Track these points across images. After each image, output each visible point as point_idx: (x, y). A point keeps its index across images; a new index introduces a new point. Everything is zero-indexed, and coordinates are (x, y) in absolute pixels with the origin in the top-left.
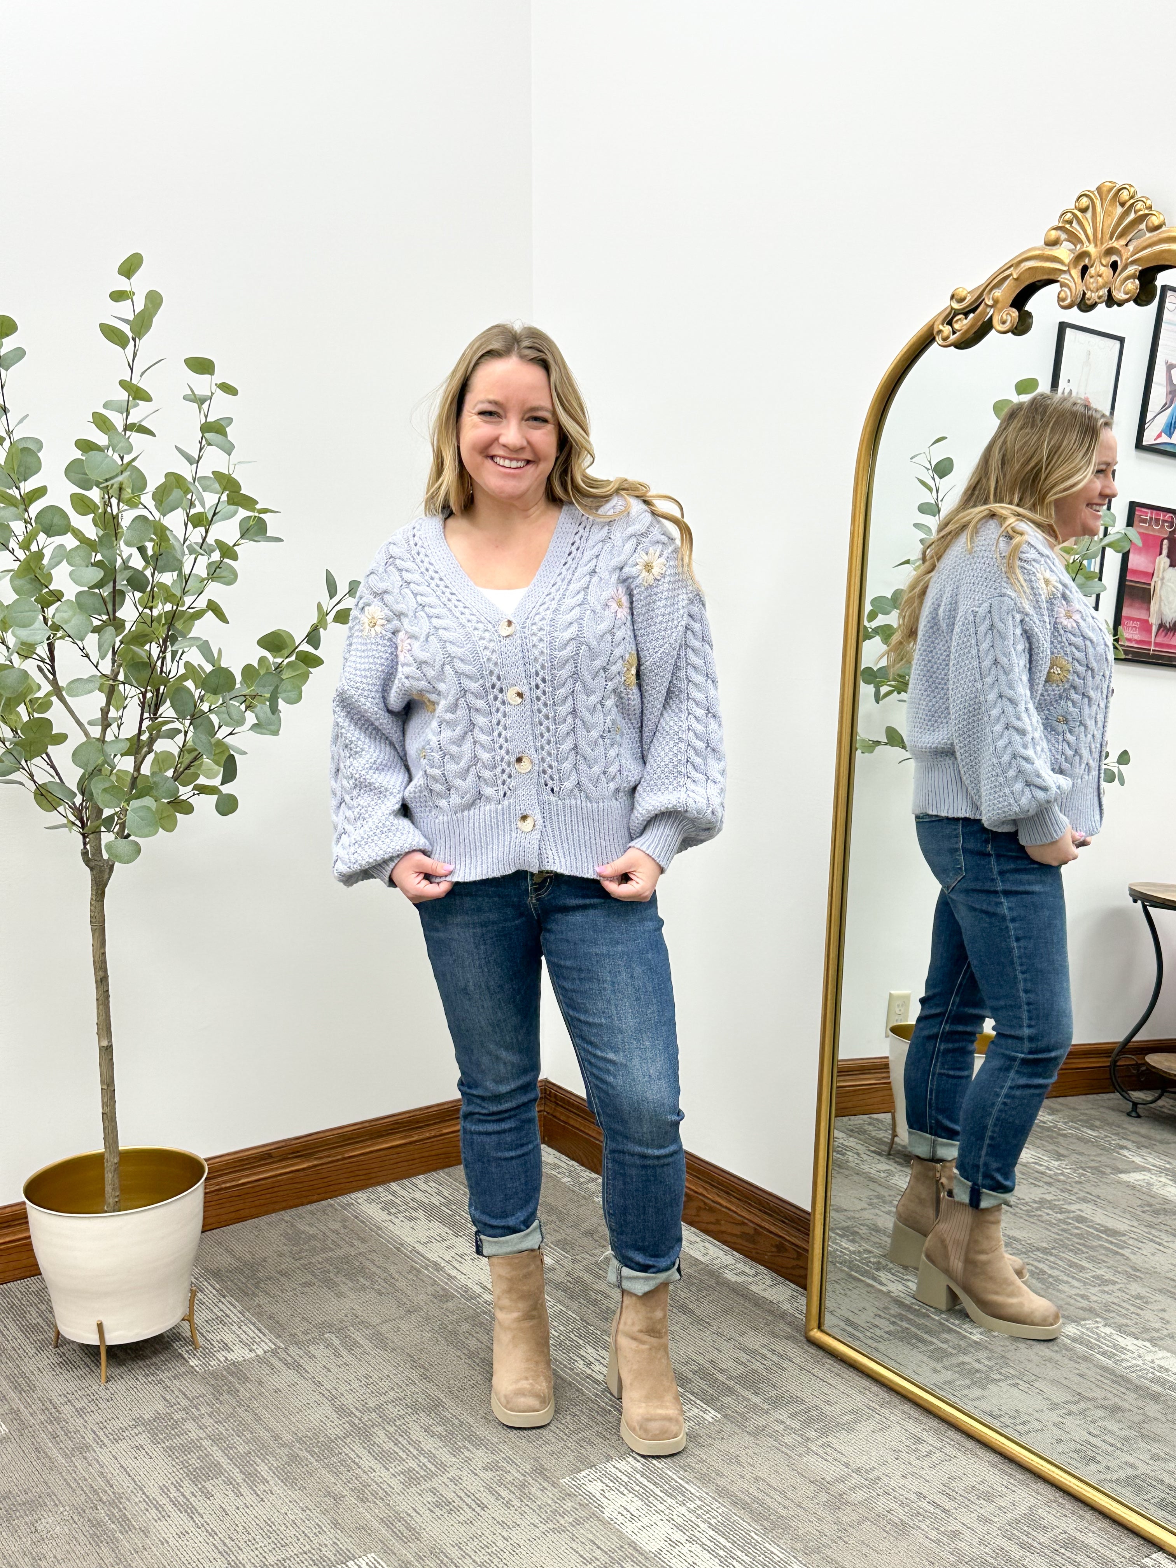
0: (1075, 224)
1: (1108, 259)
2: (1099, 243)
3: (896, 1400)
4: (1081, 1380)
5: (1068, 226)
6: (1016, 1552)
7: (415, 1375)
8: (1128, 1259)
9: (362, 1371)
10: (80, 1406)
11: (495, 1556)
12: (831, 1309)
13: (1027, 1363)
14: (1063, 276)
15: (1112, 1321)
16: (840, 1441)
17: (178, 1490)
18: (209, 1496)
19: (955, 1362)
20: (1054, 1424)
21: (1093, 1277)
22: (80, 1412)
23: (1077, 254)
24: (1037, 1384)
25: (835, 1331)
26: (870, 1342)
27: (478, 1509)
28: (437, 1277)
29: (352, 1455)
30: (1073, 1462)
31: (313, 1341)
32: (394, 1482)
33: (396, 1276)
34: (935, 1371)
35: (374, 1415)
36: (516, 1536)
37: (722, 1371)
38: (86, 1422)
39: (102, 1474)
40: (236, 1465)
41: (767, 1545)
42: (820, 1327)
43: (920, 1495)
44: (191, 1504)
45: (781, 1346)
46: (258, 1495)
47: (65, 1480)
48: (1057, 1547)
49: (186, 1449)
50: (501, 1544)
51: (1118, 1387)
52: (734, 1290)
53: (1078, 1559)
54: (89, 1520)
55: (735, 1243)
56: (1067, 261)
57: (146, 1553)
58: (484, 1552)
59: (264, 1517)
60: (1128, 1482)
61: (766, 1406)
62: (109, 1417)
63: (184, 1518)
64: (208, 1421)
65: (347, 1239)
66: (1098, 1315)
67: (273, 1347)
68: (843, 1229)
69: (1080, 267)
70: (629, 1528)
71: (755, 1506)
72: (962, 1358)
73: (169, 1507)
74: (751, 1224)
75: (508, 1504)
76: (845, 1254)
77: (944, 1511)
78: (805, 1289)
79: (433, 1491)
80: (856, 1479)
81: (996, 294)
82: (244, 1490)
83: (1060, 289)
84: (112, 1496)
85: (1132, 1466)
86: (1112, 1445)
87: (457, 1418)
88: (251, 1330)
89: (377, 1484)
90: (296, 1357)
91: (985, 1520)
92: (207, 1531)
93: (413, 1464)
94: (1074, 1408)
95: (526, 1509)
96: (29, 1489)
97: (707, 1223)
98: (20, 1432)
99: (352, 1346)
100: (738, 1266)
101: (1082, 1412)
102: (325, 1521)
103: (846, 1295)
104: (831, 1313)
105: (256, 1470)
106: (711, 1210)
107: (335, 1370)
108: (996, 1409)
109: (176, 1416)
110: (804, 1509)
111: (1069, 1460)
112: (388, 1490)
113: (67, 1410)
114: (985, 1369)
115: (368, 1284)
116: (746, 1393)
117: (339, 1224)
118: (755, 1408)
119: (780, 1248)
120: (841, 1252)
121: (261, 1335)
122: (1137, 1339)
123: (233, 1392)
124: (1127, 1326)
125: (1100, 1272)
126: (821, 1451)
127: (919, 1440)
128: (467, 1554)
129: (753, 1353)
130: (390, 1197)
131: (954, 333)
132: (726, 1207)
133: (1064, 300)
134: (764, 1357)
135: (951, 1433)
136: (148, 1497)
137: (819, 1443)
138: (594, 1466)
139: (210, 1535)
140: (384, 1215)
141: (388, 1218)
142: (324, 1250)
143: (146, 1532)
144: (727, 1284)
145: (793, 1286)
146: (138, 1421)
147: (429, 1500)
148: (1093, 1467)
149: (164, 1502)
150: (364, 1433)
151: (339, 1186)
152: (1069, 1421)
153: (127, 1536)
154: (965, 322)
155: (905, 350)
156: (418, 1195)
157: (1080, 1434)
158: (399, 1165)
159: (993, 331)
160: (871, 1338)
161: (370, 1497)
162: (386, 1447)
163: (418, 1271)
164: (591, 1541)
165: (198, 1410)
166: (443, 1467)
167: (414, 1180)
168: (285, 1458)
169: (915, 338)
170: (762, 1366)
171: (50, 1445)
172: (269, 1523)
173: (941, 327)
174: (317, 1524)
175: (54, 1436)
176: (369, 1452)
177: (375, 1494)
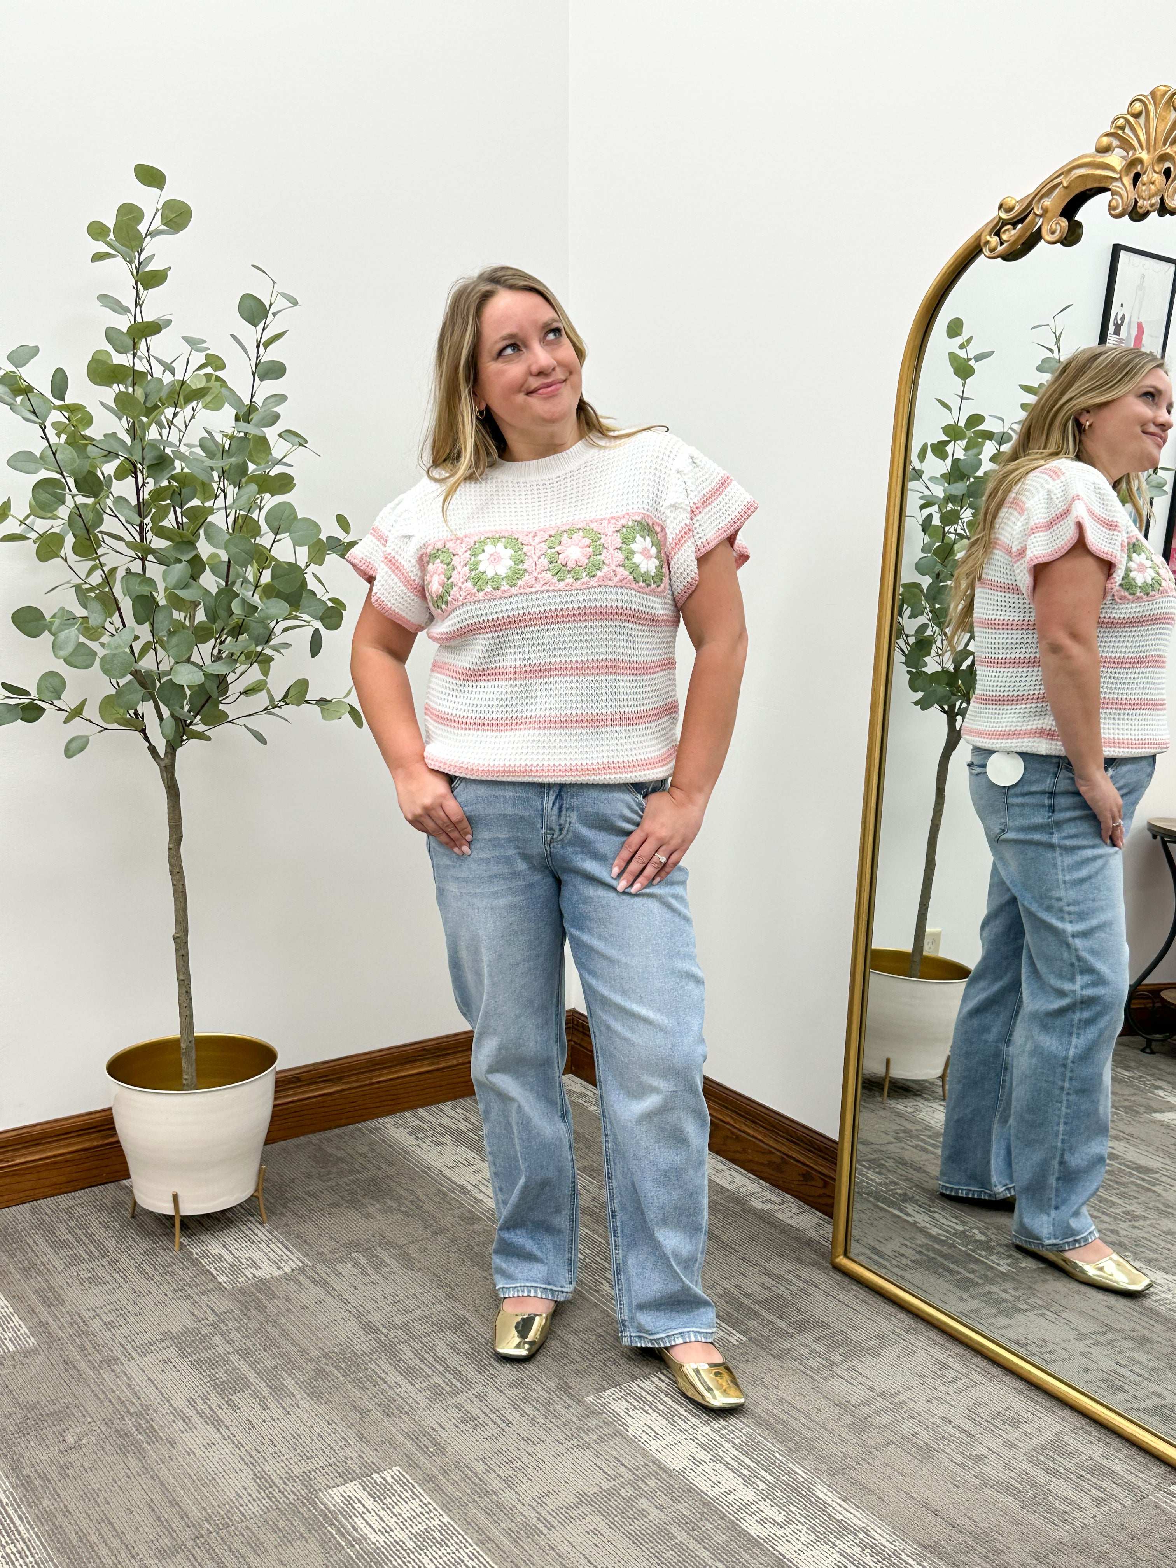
0: (1127, 130)
1: (1161, 166)
2: (1152, 149)
3: (921, 1327)
4: (1109, 1311)
5: (1120, 132)
6: (1041, 1476)
7: (441, 1294)
8: (1159, 1195)
9: (388, 1290)
10: (109, 1320)
11: (519, 1471)
12: (858, 1237)
13: (1054, 1293)
14: (1114, 184)
15: (1143, 1255)
16: (866, 1365)
17: (205, 1402)
18: (235, 1408)
19: (982, 1291)
20: (1082, 1354)
21: (1123, 1213)
22: (109, 1326)
23: (1129, 160)
24: (1064, 1315)
25: (861, 1259)
26: (896, 1270)
27: (503, 1425)
28: (464, 1200)
29: (379, 1371)
30: (1100, 1391)
31: (341, 1260)
32: (419, 1397)
33: (424, 1198)
34: (961, 1299)
35: (400, 1332)
36: (541, 1451)
37: (747, 1295)
38: (114, 1335)
39: (129, 1385)
40: (263, 1379)
41: (791, 1465)
42: (846, 1254)
43: (945, 1420)
44: (218, 1416)
45: (806, 1272)
46: (284, 1408)
47: (93, 1391)
48: (1083, 1473)
49: (213, 1363)
50: (525, 1459)
51: (1147, 1320)
52: (760, 1217)
53: (1104, 1485)
54: (117, 1431)
55: (761, 1172)
56: (1118, 168)
57: (172, 1463)
58: (508, 1467)
59: (291, 1430)
60: (1156, 1411)
61: (791, 1330)
62: (137, 1331)
63: (211, 1430)
64: (235, 1336)
65: (374, 1162)
66: (1127, 1249)
67: (301, 1265)
68: (869, 1161)
69: (1132, 175)
70: (653, 1446)
71: (779, 1427)
72: (988, 1288)
73: (196, 1419)
74: (778, 1153)
75: (533, 1421)
76: (872, 1185)
77: (970, 1435)
78: (831, 1217)
79: (459, 1407)
80: (880, 1403)
81: (1046, 203)
82: (272, 1404)
83: (1111, 197)
84: (140, 1408)
85: (1159, 1396)
86: (1139, 1375)
87: (483, 1337)
88: (278, 1249)
89: (403, 1399)
90: (324, 1275)
91: (1010, 1445)
92: (234, 1443)
93: (438, 1380)
94: (1102, 1339)
95: (551, 1426)
96: (57, 1399)
97: (734, 1152)
98: (48, 1344)
99: (378, 1265)
100: (765, 1194)
101: (1110, 1342)
102: (350, 1434)
103: (872, 1224)
104: (858, 1241)
105: (283, 1384)
106: (738, 1138)
107: (361, 1288)
108: (1022, 1338)
109: (204, 1331)
110: (828, 1431)
111: (1096, 1389)
112: (414, 1405)
113: (96, 1324)
114: (1012, 1298)
115: (395, 1206)
116: (772, 1317)
117: (367, 1148)
118: (780, 1332)
119: (807, 1177)
120: (867, 1183)
121: (288, 1253)
122: (1167, 1273)
123: (261, 1308)
124: (1157, 1260)
125: (1129, 1208)
126: (846, 1375)
127: (945, 1366)
128: (492, 1469)
129: (778, 1278)
130: (418, 1122)
131: (1002, 244)
132: (753, 1137)
133: (1115, 209)
134: (789, 1282)
135: (977, 1360)
136: (175, 1409)
137: (845, 1366)
138: (619, 1385)
139: (237, 1447)
140: (411, 1140)
141: (415, 1142)
142: (352, 1172)
143: (172, 1443)
144: (753, 1211)
145: (819, 1214)
146: (167, 1336)
147: (454, 1415)
148: (1120, 1396)
149: (191, 1414)
150: (390, 1350)
151: (368, 1111)
152: (1096, 1351)
153: (154, 1447)
154: (1013, 232)
155: (951, 263)
156: (445, 1121)
157: (1107, 1364)
158: (427, 1091)
159: (1042, 242)
160: (898, 1266)
161: (396, 1412)
162: (412, 1363)
163: (445, 1194)
164: (616, 1458)
165: (227, 1325)
166: (468, 1383)
167: (441, 1107)
168: (312, 1373)
169: (962, 250)
170: (787, 1291)
171: (79, 1357)
172: (296, 1436)
173: (988, 238)
174: (343, 1438)
175: (82, 1349)
176: (395, 1368)
177: (401, 1409)
